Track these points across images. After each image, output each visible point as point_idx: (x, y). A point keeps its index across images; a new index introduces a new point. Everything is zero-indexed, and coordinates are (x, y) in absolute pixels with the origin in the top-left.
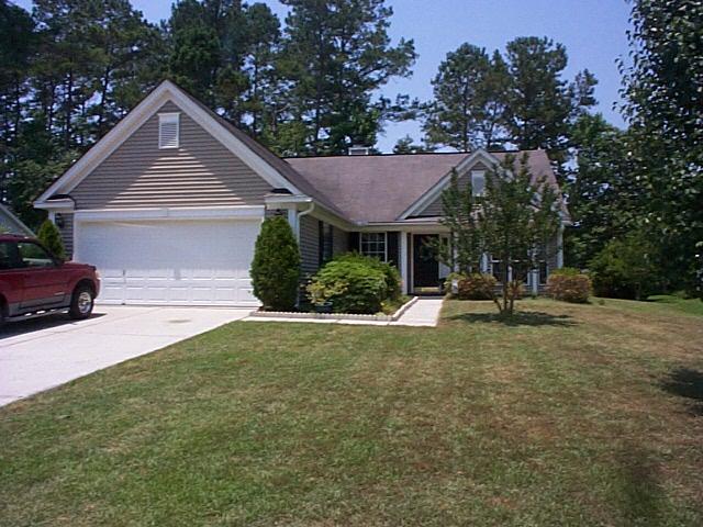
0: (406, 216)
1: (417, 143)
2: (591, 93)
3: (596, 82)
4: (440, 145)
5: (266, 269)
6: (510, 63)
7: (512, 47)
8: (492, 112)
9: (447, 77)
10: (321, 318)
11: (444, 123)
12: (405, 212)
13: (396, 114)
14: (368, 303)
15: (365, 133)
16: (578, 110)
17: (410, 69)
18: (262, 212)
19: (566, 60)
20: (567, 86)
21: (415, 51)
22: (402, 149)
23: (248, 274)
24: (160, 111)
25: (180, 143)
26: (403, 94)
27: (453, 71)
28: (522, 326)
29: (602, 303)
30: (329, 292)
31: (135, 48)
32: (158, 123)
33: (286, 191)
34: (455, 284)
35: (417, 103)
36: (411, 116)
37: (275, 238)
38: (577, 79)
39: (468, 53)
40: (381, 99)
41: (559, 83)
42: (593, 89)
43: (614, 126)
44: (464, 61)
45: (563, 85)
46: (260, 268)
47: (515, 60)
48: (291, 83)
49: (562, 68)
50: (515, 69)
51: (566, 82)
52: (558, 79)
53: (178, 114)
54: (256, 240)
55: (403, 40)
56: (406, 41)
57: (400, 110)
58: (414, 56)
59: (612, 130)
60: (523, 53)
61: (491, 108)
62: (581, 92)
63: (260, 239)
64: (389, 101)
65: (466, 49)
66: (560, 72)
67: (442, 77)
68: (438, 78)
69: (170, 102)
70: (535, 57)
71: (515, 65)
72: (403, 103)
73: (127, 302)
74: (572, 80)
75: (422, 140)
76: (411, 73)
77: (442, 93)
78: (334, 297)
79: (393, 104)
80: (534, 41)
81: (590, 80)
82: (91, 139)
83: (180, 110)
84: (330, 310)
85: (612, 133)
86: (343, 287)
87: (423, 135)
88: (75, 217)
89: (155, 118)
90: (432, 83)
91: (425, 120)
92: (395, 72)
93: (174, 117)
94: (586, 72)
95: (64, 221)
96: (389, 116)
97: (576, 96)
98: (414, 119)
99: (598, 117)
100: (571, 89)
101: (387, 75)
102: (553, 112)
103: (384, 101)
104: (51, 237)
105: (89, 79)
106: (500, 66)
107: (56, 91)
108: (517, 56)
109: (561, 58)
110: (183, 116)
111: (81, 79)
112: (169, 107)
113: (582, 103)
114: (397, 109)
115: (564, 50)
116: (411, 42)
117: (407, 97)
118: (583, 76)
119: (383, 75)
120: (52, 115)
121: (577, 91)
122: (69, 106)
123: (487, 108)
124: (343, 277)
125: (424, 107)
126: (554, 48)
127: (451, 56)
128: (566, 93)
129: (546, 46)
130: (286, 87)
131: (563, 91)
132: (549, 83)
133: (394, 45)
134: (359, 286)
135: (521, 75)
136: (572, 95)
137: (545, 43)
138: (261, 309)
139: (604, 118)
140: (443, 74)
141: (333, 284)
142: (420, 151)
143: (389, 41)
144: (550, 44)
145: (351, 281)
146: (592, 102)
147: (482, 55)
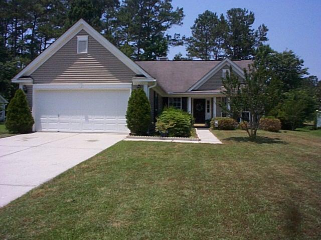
0: (191, 89)
1: (184, 56)
2: (265, 35)
3: (267, 30)
4: (195, 57)
5: (134, 115)
6: (228, 20)
7: (230, 13)
8: (218, 42)
9: (199, 26)
10: (163, 139)
11: (196, 47)
12: (190, 88)
13: (174, 42)
14: (185, 132)
15: (162, 51)
16: (259, 43)
17: (181, 22)
18: (131, 86)
19: (254, 20)
20: (254, 32)
21: (184, 14)
22: (177, 59)
23: (125, 117)
24: (78, 35)
25: (88, 51)
26: (177, 33)
27: (201, 23)
28: (264, 144)
29: (285, 132)
30: (167, 126)
31: (48, 8)
32: (77, 41)
33: (143, 76)
34: (217, 122)
35: (184, 38)
36: (181, 44)
37: (139, 99)
38: (259, 28)
39: (208, 15)
40: (167, 35)
41: (250, 30)
42: (266, 34)
43: (275, 51)
44: (206, 19)
45: (252, 31)
46: (131, 114)
47: (230, 18)
48: (124, 27)
49: (252, 23)
50: (231, 23)
51: (254, 30)
52: (250, 28)
53: (87, 36)
54: (128, 100)
55: (178, 8)
56: (179, 9)
57: (176, 41)
58: (183, 16)
59: (274, 52)
60: (234, 15)
61: (217, 41)
62: (261, 34)
63: (131, 99)
64: (171, 37)
65: (207, 13)
66: (251, 25)
67: (196, 26)
68: (194, 26)
69: (83, 30)
70: (240, 18)
71: (230, 21)
72: (177, 38)
73: (60, 130)
74: (256, 29)
75: (187, 55)
76: (182, 23)
77: (196, 33)
78: (169, 129)
79: (173, 38)
80: (239, 10)
81: (265, 29)
82: (26, 51)
83: (88, 34)
84: (167, 135)
85: (274, 54)
86: (173, 124)
87: (187, 52)
88: (33, 87)
89: (75, 38)
90: (191, 28)
91: (188, 46)
92: (174, 23)
93: (85, 38)
94: (263, 25)
95: (27, 89)
96: (170, 43)
97: (259, 36)
98: (182, 45)
99: (268, 46)
100: (256, 33)
101: (171, 24)
102: (248, 43)
103: (168, 37)
104: (22, 97)
105: (25, 22)
106: (223, 22)
107: (8, 28)
108: (231, 17)
109: (252, 19)
110: (90, 38)
111: (21, 22)
112: (83, 33)
113: (261, 40)
114: (174, 40)
115: (253, 15)
116: (182, 9)
117: (179, 35)
118: (262, 27)
119: (169, 24)
120: (6, 39)
121: (259, 34)
122: (15, 35)
123: (215, 41)
124: (173, 119)
125: (188, 40)
126: (249, 14)
127: (200, 16)
128: (254, 35)
129: (245, 13)
130: (121, 29)
131: (253, 34)
132: (246, 30)
133: (174, 10)
134: (181, 123)
135: (233, 26)
136: (257, 36)
137: (245, 11)
138: (130, 134)
139: (270, 46)
140: (197, 24)
141: (168, 122)
142: (186, 60)
143: (172, 8)
144: (247, 12)
145: (177, 121)
146: (266, 39)
147: (215, 16)
